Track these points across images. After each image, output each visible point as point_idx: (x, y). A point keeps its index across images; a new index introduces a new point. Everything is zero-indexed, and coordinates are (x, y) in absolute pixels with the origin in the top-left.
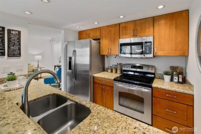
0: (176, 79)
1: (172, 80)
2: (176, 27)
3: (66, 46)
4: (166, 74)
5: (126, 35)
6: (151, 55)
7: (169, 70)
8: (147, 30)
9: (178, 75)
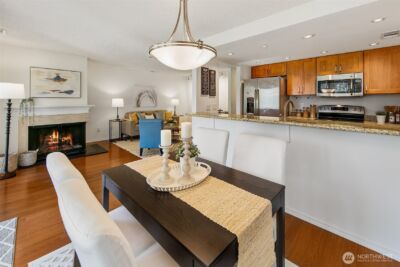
0: (392, 119)
1: (387, 121)
2: (392, 63)
3: (243, 85)
4: (380, 114)
5: (325, 71)
6: (361, 94)
7: (382, 110)
8: (355, 65)
9: (394, 115)
